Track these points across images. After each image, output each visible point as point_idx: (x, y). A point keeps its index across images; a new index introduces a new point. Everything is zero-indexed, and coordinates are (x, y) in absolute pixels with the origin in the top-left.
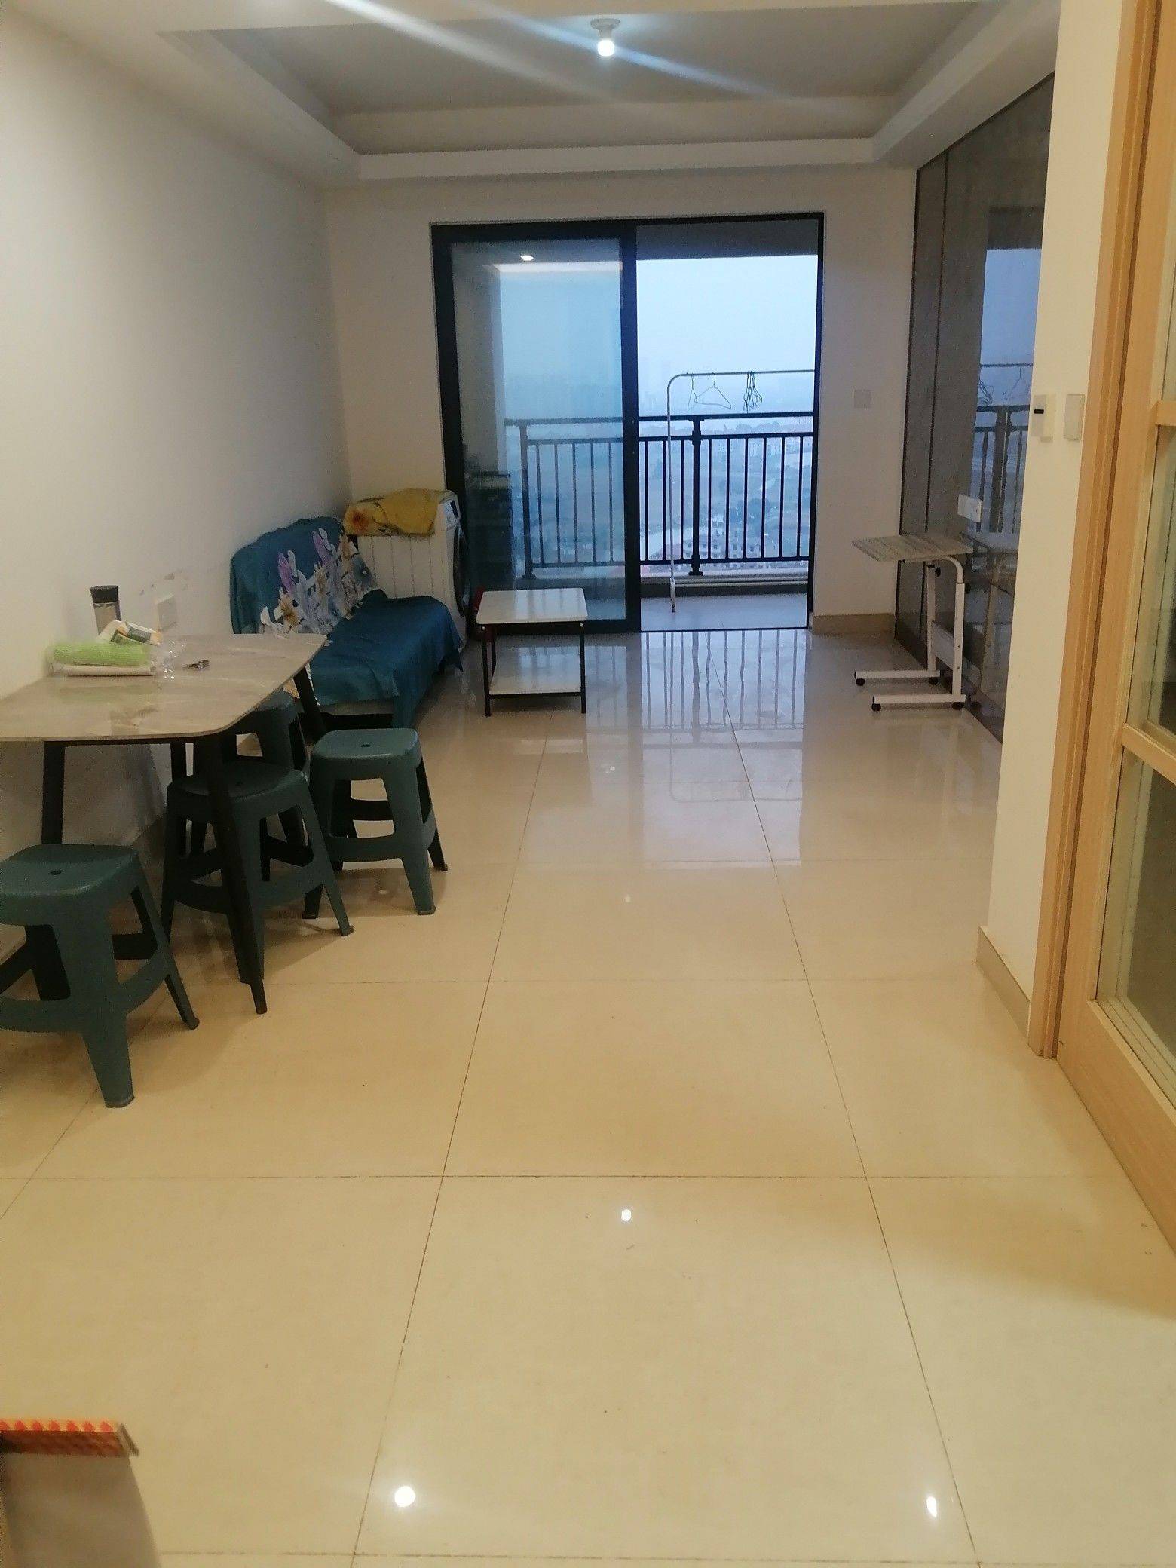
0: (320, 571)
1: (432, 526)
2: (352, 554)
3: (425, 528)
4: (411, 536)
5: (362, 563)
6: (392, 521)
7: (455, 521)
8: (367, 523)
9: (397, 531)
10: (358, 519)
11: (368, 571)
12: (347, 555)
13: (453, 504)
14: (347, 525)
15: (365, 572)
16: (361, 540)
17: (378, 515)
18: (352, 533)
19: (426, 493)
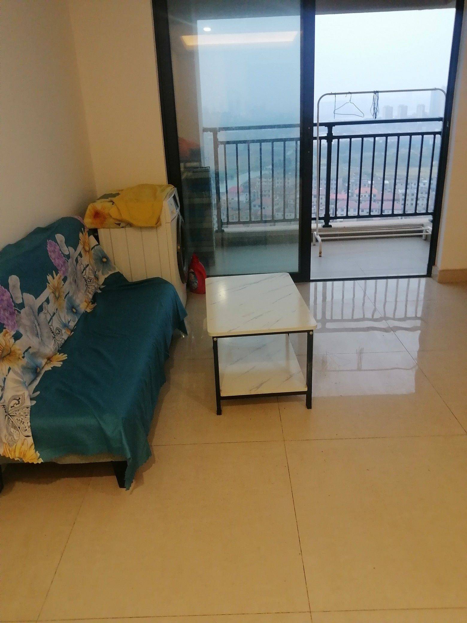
0: (53, 280)
1: (159, 220)
2: (92, 246)
3: (153, 223)
4: (141, 228)
5: (102, 251)
6: (126, 217)
7: (176, 212)
8: (105, 218)
9: (130, 225)
10: (97, 215)
11: (107, 258)
12: (87, 249)
13: (174, 197)
14: (88, 222)
15: (105, 260)
16: (102, 233)
17: (113, 211)
18: (93, 227)
19: (153, 188)
